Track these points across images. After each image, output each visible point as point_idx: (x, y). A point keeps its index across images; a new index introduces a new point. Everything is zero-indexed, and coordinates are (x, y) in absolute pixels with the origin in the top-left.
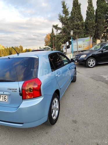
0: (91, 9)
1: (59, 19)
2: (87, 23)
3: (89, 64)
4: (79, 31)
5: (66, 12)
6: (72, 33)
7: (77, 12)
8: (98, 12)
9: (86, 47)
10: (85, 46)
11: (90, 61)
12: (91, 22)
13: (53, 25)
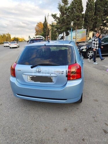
0: (92, 1)
1: (59, 8)
2: (87, 15)
3: (89, 55)
4: (79, 22)
5: (65, 2)
6: (72, 24)
7: (78, 3)
8: (98, 4)
9: (80, 39)
10: (79, 37)
11: (90, 53)
12: (91, 14)
13: (52, 14)
